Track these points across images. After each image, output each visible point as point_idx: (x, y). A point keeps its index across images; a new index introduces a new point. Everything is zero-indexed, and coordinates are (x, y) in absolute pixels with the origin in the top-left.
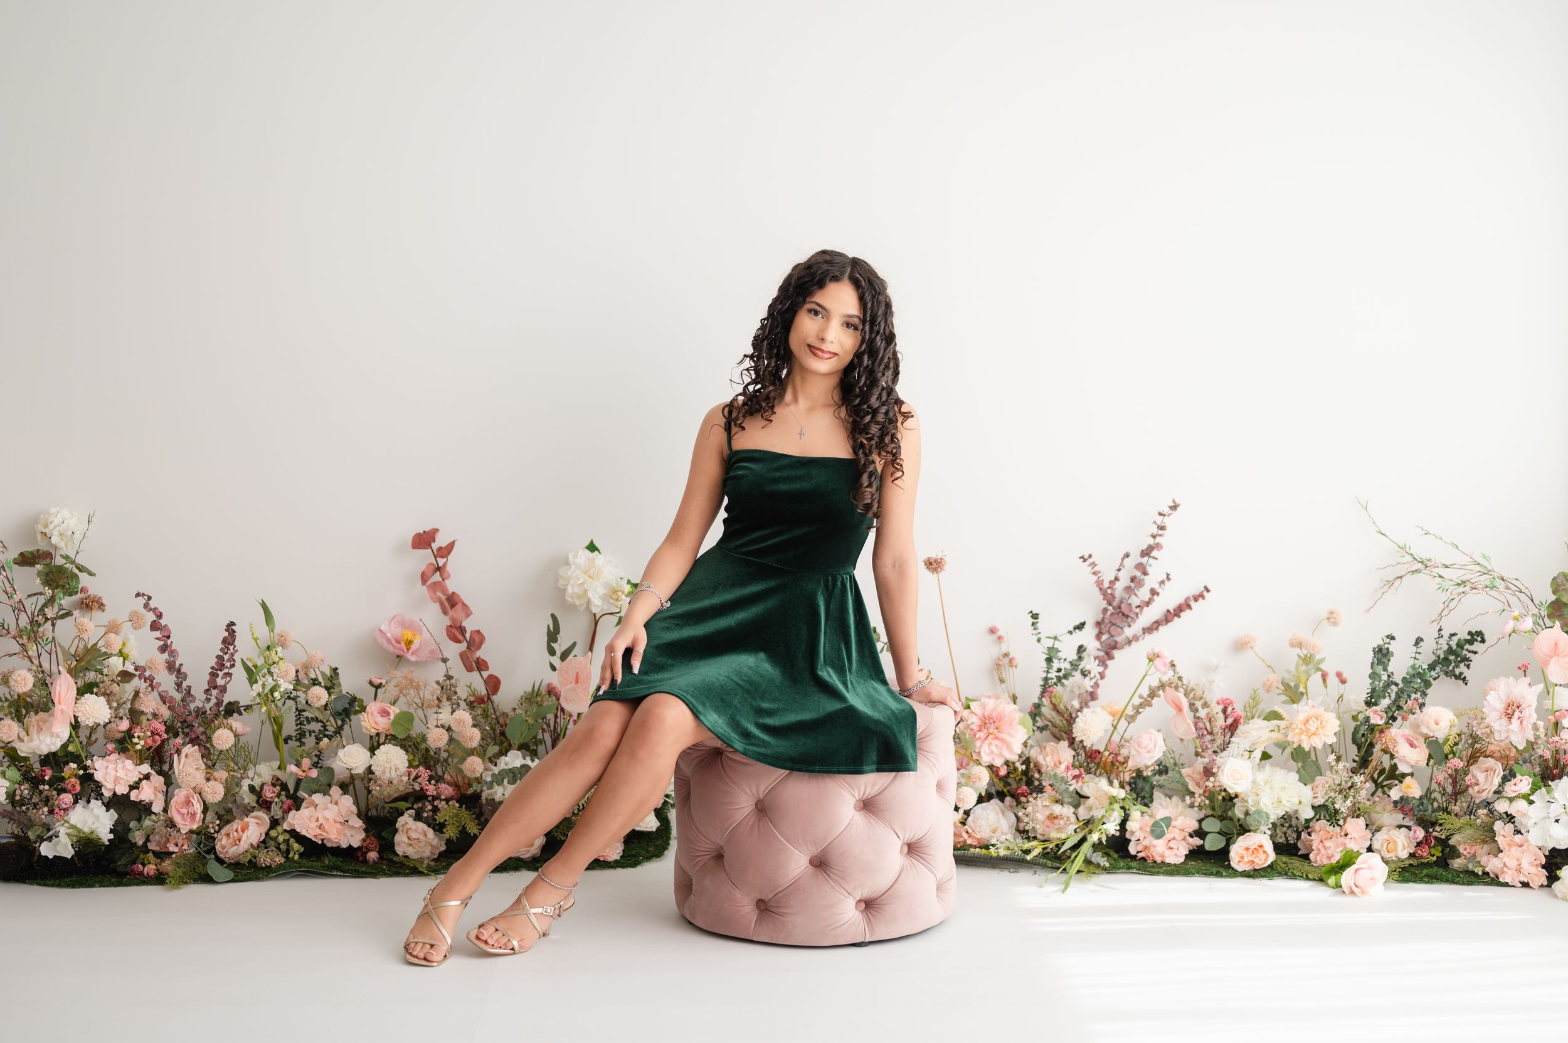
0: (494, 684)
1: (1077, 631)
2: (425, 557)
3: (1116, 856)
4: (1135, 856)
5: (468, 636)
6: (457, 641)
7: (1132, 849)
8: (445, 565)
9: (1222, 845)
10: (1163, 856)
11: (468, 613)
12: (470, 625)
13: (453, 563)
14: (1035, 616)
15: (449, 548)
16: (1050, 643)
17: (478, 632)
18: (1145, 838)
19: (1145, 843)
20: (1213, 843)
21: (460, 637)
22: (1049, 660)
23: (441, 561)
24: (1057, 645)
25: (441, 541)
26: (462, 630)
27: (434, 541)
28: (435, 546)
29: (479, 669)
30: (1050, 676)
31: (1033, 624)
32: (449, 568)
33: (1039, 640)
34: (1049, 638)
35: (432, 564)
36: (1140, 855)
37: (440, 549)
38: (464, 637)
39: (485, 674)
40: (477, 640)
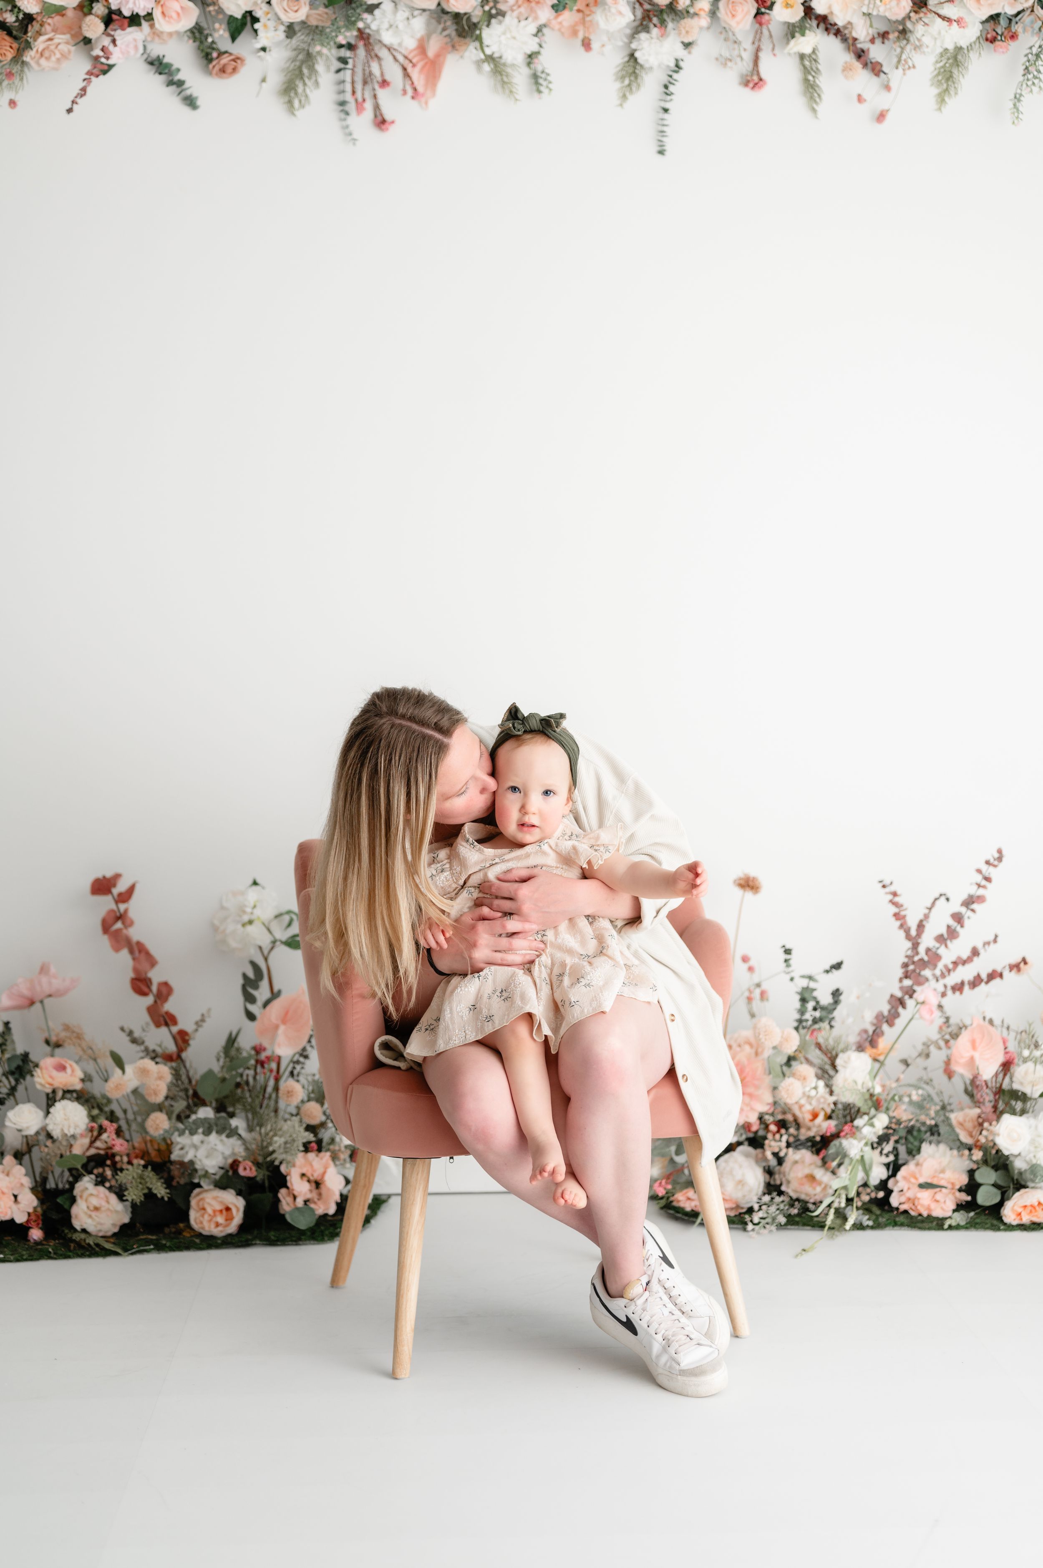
0: (182, 1039)
1: (834, 970)
2: (106, 903)
3: (878, 1212)
4: (897, 1209)
5: (154, 988)
6: (144, 994)
7: (894, 1201)
8: (126, 911)
9: (997, 1199)
10: (929, 1208)
11: (153, 962)
12: (156, 976)
13: (134, 908)
14: (788, 952)
15: (131, 891)
16: (804, 983)
17: (166, 984)
18: (909, 1189)
19: (910, 1194)
20: (986, 1196)
21: (145, 989)
22: (803, 1000)
23: (122, 907)
24: (812, 985)
25: (121, 887)
26: (147, 982)
27: (114, 885)
28: (115, 891)
29: (167, 1025)
30: (804, 1017)
31: (786, 961)
32: (132, 914)
33: (792, 979)
34: (803, 977)
35: (112, 911)
36: (903, 1208)
37: (120, 895)
38: (151, 990)
39: (175, 1029)
40: (164, 990)
